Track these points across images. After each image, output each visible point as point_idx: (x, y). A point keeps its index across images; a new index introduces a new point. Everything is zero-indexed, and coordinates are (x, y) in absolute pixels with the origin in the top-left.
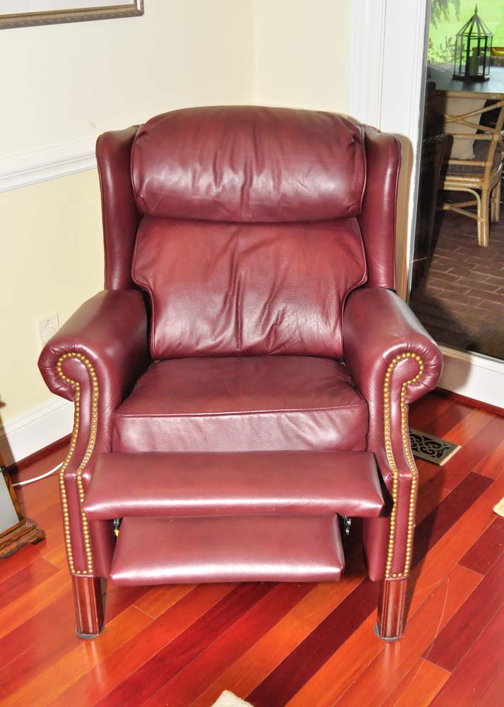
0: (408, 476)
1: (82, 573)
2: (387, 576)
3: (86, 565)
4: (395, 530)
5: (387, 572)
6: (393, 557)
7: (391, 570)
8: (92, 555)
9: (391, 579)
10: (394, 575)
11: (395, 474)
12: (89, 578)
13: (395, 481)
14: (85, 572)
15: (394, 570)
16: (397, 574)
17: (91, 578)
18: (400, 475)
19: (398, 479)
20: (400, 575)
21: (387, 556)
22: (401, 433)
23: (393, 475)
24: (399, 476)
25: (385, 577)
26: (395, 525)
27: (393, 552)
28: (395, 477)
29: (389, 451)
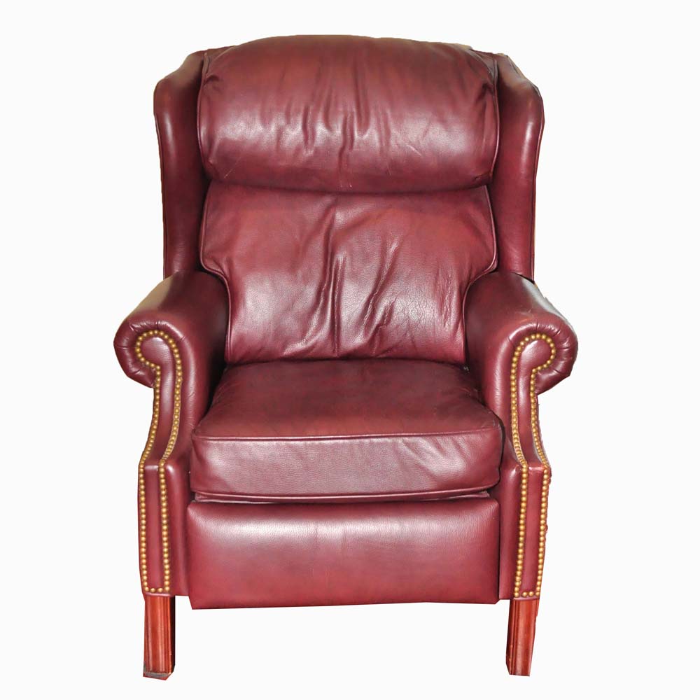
0: (540, 469)
1: (156, 592)
2: (516, 594)
3: (163, 580)
4: (525, 536)
5: (516, 589)
6: (523, 571)
7: (520, 587)
8: (171, 569)
9: (520, 598)
10: (525, 594)
11: (524, 466)
12: (164, 597)
13: (524, 475)
14: (160, 590)
15: (524, 587)
16: (528, 591)
17: (167, 597)
18: (530, 468)
19: (527, 473)
20: (531, 593)
21: (517, 570)
23: (522, 468)
24: (528, 469)
25: (514, 596)
26: (525, 530)
27: (523, 565)
28: (524, 470)
29: (517, 445)
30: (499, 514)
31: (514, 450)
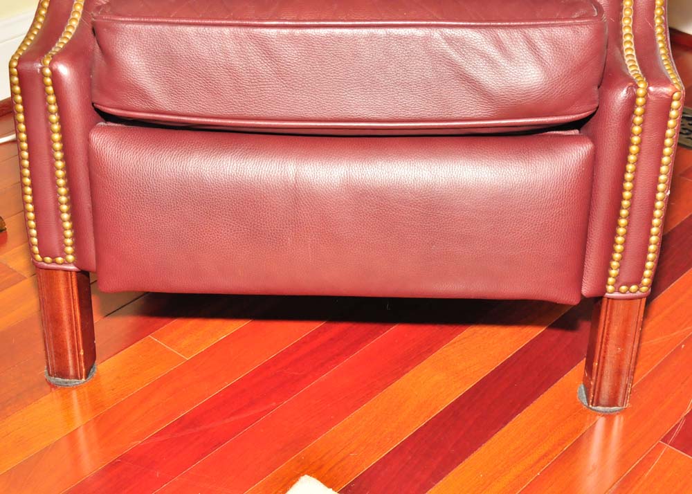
0: (667, 90)
1: (54, 262)
2: (610, 288)
3: (62, 245)
4: (632, 199)
5: (611, 280)
6: (623, 253)
7: (617, 278)
8: (73, 228)
9: (616, 295)
10: (623, 288)
11: (641, 85)
12: (66, 271)
13: (640, 101)
14: (60, 259)
15: (623, 280)
16: (629, 285)
17: (71, 271)
18: (651, 89)
19: (645, 96)
20: (634, 288)
21: (613, 251)
22: (653, 23)
23: (637, 87)
24: (648, 91)
25: (606, 291)
26: (633, 190)
27: (625, 244)
28: (641, 92)
29: (629, 52)
30: (593, 161)
31: (624, 60)
